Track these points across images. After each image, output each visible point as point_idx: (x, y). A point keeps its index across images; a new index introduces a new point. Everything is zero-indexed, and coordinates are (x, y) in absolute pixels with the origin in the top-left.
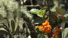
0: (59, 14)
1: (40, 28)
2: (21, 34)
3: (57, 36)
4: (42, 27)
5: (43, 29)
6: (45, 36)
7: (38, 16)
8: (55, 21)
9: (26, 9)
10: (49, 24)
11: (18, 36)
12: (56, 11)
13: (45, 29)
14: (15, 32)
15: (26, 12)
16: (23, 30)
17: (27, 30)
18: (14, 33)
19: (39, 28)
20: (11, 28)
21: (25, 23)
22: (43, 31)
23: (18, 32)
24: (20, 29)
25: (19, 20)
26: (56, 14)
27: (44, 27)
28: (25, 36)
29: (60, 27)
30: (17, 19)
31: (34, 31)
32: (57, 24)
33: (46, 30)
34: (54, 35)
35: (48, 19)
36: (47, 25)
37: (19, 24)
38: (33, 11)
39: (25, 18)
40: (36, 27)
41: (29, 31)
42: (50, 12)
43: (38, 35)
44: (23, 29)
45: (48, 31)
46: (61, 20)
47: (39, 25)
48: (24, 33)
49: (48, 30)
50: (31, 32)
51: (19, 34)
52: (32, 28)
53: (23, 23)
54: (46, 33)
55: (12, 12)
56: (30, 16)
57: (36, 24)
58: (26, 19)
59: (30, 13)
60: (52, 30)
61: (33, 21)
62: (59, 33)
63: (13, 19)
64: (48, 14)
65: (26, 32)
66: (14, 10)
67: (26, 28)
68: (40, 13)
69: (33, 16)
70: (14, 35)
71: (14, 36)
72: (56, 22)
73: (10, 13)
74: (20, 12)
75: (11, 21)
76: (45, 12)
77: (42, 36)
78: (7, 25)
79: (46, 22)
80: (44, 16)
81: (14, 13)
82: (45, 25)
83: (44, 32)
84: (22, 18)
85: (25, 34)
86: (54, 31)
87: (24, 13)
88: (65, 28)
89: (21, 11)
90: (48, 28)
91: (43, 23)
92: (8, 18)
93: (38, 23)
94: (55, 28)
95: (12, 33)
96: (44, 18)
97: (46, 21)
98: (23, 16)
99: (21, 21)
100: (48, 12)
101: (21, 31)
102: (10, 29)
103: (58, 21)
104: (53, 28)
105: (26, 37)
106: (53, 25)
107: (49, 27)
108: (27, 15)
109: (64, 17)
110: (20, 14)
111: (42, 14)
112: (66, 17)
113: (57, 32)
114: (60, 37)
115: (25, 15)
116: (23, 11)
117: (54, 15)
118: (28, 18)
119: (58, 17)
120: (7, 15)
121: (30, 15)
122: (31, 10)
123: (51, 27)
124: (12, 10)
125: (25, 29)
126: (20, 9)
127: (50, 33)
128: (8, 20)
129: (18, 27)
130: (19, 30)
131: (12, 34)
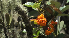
0: (54, 7)
1: (36, 21)
2: (16, 28)
3: (53, 29)
4: (37, 20)
5: (38, 22)
6: (41, 29)
7: (33, 9)
8: (50, 15)
9: (20, 3)
10: (44, 17)
11: (13, 29)
12: (51, 4)
13: (41, 22)
14: (10, 25)
15: (21, 5)
16: (18, 24)
17: (22, 23)
18: (9, 27)
19: (34, 21)
20: (6, 22)
21: (19, 16)
22: (38, 24)
23: (13, 25)
24: (15, 22)
25: (13, 13)
26: (51, 7)
27: (39, 20)
28: (20, 29)
29: (56, 20)
30: (12, 13)
31: (29, 24)
32: (53, 17)
33: (42, 24)
34: (49, 28)
35: (43, 12)
36: (42, 18)
37: (14, 18)
38: (28, 4)
39: (19, 11)
40: (31, 20)
41: (24, 25)
42: (45, 5)
43: (34, 29)
44: (18, 22)
45: (43, 25)
46: (57, 13)
47: (34, 18)
48: (19, 26)
49: (43, 23)
50: (26, 25)
51: (13, 28)
52: (26, 22)
53: (18, 16)
54: (41, 26)
55: (6, 6)
56: (25, 10)
57: (31, 17)
58: (21, 13)
59: (25, 7)
60: (47, 23)
61: (28, 14)
62: (54, 26)
63: (8, 13)
64: (43, 7)
65: (21, 25)
66: (8, 4)
67: (21, 21)
68: (35, 6)
69: (28, 10)
70: (9, 28)
71: (9, 30)
72: (52, 15)
73: (4, 7)
74: (14, 5)
75: (6, 15)
76: (40, 5)
77: (37, 29)
78: (2, 19)
79: (41, 16)
80: (39, 9)
81: (8, 6)
82: (40, 18)
83: (39, 26)
84: (17, 11)
85: (20, 28)
86: (49, 24)
87: (18, 6)
88: (61, 21)
89: (16, 4)
90: (43, 21)
91: (38, 16)
92: (2, 12)
93: (33, 17)
94: (51, 21)
95: (7, 26)
96: (39, 12)
97: (41, 14)
98: (18, 9)
99: (15, 15)
100: (43, 5)
101: (16, 24)
102: (4, 22)
103: (54, 14)
104: (48, 21)
105: (21, 31)
106: (48, 18)
107: (45, 20)
108: (22, 8)
109: (60, 10)
110: (14, 8)
111: (37, 8)
112: (61, 9)
113: (53, 25)
114: (55, 30)
115: (20, 8)
116: (18, 4)
117: (49, 8)
118: (23, 11)
119: (53, 10)
120: (1, 9)
121: (25, 8)
122: (26, 3)
123: (46, 20)
124: (7, 4)
125: (20, 23)
126: (15, 2)
127: (45, 26)
128: (2, 14)
129: (13, 21)
130: (13, 24)
131: (7, 28)
